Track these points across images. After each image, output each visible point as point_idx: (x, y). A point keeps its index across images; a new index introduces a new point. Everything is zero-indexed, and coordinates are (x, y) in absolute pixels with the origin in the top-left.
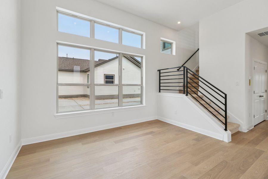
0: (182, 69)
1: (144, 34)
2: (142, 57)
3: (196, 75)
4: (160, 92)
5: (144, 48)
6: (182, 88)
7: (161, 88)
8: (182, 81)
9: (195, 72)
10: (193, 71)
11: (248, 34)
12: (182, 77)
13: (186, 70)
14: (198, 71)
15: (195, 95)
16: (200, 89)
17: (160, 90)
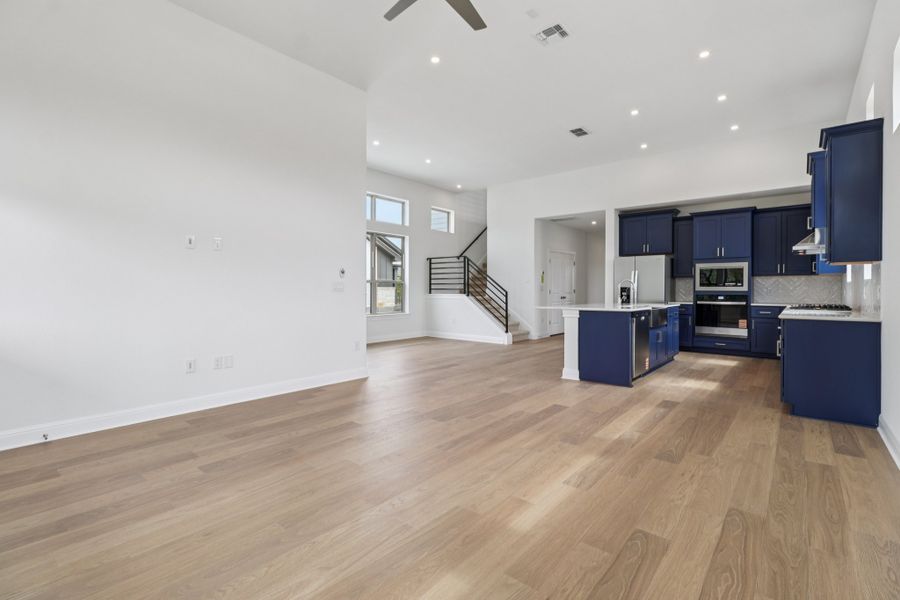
0: (462, 259)
1: (407, 203)
2: (403, 238)
3: (482, 271)
4: (430, 292)
5: (407, 224)
6: (462, 287)
7: (433, 287)
8: (462, 276)
9: (481, 267)
10: (478, 264)
11: (537, 220)
12: (462, 270)
13: (467, 262)
14: (485, 265)
15: (479, 297)
16: (487, 291)
17: (430, 289)
